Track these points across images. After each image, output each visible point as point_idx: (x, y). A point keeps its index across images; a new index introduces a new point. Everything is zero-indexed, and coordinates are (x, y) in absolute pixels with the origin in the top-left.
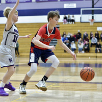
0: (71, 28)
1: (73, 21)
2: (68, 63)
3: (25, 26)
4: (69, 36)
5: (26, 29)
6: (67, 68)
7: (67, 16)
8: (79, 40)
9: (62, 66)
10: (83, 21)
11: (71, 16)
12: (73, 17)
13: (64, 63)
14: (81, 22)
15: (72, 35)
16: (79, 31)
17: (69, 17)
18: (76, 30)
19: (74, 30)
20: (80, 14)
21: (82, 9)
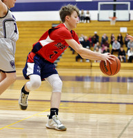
0: (84, 28)
1: (88, 18)
2: (81, 75)
3: (22, 25)
4: (82, 40)
5: (25, 29)
6: (80, 83)
8: (96, 45)
9: (73, 80)
10: (101, 18)
11: (85, 12)
12: (88, 13)
13: (75, 75)
14: (99, 21)
15: (86, 38)
16: (96, 32)
17: (82, 13)
18: (92, 32)
19: (89, 32)
20: (97, 9)
21: (99, 3)
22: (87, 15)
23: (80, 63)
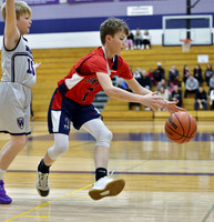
0: (142, 58)
1: (146, 42)
2: (138, 132)
3: (44, 55)
4: (139, 76)
5: (47, 60)
6: (136, 144)
7: (134, 32)
8: (160, 83)
9: (125, 139)
10: (167, 42)
11: (142, 32)
12: (147, 34)
13: (127, 132)
14: (164, 45)
15: (145, 72)
16: (159, 64)
17: (138, 34)
18: (153, 63)
19: (149, 63)
20: (161, 28)
21: (164, 18)
22: (145, 37)
23: (135, 113)
